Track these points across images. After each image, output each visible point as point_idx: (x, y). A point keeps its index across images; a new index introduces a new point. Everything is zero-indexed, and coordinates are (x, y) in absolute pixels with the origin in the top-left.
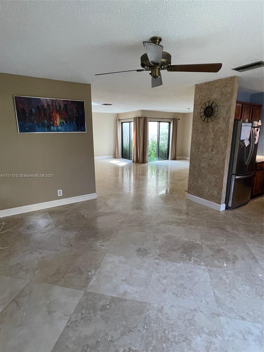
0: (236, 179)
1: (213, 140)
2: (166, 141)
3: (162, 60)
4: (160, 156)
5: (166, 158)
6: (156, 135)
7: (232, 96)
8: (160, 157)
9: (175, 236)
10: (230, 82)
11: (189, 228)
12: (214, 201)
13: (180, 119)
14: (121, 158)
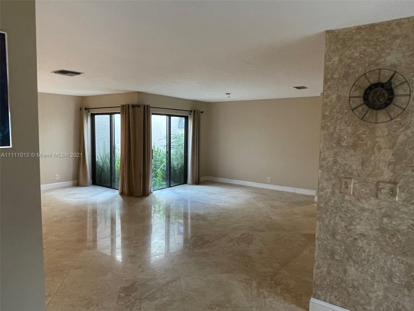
1: (391, 167)
4: (173, 178)
13: (203, 112)
14: (90, 185)
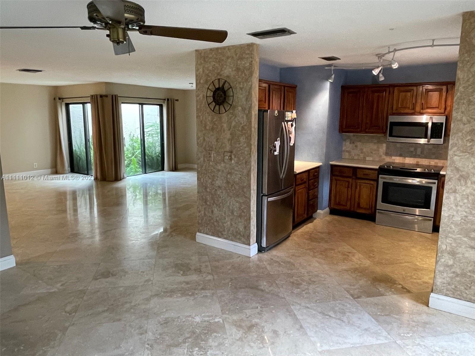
0: (268, 202)
1: (229, 142)
2: (157, 138)
3: (126, 15)
4: (149, 165)
5: (160, 168)
6: (137, 128)
7: (251, 74)
8: (147, 166)
9: (179, 317)
10: (247, 52)
11: (202, 296)
12: (240, 242)
13: (178, 100)
14: (68, 173)
